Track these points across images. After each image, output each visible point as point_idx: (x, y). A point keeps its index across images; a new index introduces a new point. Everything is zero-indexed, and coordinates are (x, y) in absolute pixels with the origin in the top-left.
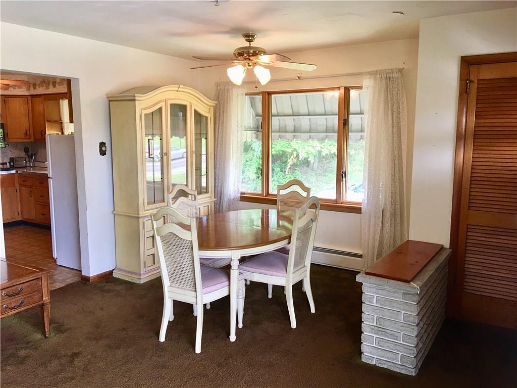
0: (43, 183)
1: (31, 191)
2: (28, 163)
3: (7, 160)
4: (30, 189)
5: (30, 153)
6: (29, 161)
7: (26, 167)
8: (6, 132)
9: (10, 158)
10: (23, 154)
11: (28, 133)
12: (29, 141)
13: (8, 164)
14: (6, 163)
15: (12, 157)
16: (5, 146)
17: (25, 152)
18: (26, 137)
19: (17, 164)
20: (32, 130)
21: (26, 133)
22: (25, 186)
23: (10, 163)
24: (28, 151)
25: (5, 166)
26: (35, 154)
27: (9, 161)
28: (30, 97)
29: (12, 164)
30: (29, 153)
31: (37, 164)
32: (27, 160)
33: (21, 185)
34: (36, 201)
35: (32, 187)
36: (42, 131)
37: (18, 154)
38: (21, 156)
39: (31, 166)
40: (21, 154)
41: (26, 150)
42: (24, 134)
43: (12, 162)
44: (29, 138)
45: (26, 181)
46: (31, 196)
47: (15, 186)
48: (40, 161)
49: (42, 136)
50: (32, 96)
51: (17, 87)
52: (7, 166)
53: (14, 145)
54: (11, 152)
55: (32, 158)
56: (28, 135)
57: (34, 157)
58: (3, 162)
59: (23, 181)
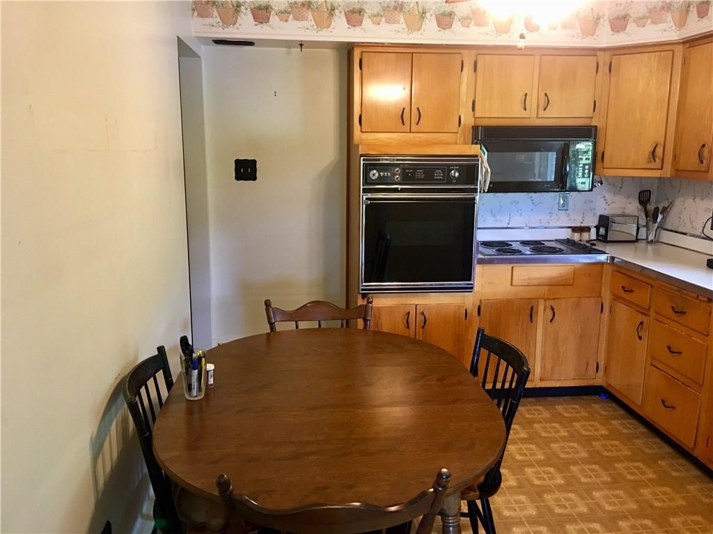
0: (683, 313)
1: (642, 323)
2: (643, 231)
3: (592, 221)
4: (641, 318)
5: (651, 207)
6: (647, 226)
7: (637, 240)
8: (600, 149)
9: (601, 217)
10: (633, 207)
11: (659, 151)
12: (657, 174)
13: (593, 231)
14: (588, 229)
15: (605, 213)
16: (593, 186)
17: (641, 202)
18: (652, 165)
19: (617, 231)
20: (670, 147)
21: (653, 153)
22: (628, 303)
23: (597, 228)
24: (649, 200)
25: (585, 236)
26: (665, 209)
27: (596, 223)
28: (681, 47)
29: (602, 231)
30: (649, 207)
31: (666, 237)
32: (643, 222)
33: (616, 298)
34: (652, 357)
35: (647, 313)
36: (703, 146)
37: (622, 208)
38: (627, 212)
39: (650, 240)
40: (629, 206)
41: (644, 198)
42: (647, 156)
43: (603, 227)
44: (659, 166)
45: (633, 291)
46: (640, 338)
47: (600, 297)
48: (676, 230)
49: (702, 162)
50: (688, 45)
51: (649, 20)
52: (589, 236)
53: (614, 185)
54: (605, 200)
55: (655, 220)
56: (657, 160)
57: (660, 217)
58: (582, 225)
59: (623, 288)
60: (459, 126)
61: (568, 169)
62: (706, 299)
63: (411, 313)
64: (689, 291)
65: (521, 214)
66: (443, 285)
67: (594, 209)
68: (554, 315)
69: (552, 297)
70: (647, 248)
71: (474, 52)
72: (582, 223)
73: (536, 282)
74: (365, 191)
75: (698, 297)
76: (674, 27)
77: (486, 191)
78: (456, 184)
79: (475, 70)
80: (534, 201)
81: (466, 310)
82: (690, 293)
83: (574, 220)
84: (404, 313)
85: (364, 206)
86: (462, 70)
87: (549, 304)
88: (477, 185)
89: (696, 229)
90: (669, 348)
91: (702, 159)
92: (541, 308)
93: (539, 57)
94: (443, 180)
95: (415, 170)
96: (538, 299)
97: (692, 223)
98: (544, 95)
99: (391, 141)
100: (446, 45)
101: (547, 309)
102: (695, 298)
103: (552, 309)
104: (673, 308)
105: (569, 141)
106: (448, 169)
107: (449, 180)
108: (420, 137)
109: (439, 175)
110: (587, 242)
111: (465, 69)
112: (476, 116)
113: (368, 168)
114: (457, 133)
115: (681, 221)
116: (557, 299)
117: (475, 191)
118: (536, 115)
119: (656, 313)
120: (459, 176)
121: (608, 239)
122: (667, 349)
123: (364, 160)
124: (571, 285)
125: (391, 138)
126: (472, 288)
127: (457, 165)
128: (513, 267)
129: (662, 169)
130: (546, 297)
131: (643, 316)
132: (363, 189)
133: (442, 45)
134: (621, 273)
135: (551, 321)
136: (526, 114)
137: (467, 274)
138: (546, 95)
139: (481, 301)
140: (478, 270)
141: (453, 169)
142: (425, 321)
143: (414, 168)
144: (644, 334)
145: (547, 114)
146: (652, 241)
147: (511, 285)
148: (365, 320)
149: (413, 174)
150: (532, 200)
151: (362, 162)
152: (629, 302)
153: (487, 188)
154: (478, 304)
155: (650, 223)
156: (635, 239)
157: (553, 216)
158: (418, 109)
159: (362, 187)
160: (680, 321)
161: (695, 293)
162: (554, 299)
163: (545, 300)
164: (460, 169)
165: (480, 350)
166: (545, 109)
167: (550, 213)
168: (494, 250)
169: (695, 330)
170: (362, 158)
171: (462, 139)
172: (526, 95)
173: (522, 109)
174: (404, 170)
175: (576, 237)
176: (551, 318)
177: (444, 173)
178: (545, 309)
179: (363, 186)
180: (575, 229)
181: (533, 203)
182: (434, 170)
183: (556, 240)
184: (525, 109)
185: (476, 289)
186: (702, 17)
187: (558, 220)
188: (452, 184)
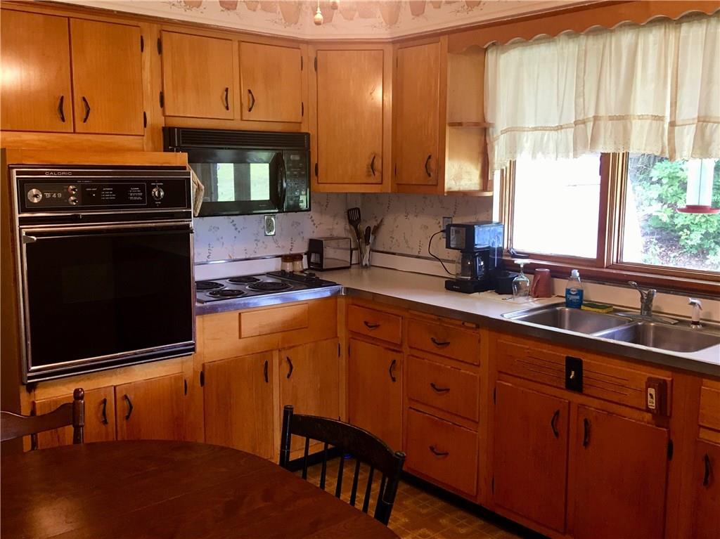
0: (446, 344)
1: (394, 362)
3: (301, 248)
4: (392, 356)
5: (363, 227)
6: (359, 248)
7: (351, 265)
8: (313, 160)
9: (311, 241)
10: (340, 227)
11: (378, 164)
12: (378, 189)
13: (304, 258)
14: (299, 257)
15: (315, 236)
17: (351, 222)
18: (372, 180)
20: (387, 157)
21: (372, 165)
22: (374, 340)
23: (308, 254)
24: (359, 219)
25: (299, 265)
26: (376, 229)
27: (306, 249)
28: (391, 47)
29: (315, 258)
30: (360, 227)
33: (354, 335)
34: (410, 399)
35: (400, 350)
36: (430, 157)
37: (329, 229)
38: (335, 234)
39: (364, 264)
40: (336, 227)
41: (353, 217)
42: (365, 169)
43: (315, 253)
44: (379, 181)
45: (378, 326)
46: (394, 380)
47: (336, 337)
48: (389, 250)
49: (429, 175)
50: (398, 45)
51: (357, 14)
52: (302, 266)
53: (319, 203)
54: (313, 221)
55: (367, 242)
56: (376, 173)
57: (372, 237)
58: (292, 252)
59: (366, 323)
60: (145, 126)
61: (285, 185)
62: (474, 326)
63: (108, 399)
64: (451, 319)
65: (223, 244)
66: (152, 351)
67: (302, 232)
68: (291, 367)
69: (286, 346)
70: (362, 273)
71: (156, 27)
72: (291, 250)
73: (267, 330)
74: (23, 221)
75: (463, 324)
76: (384, 24)
77: (197, 215)
78: (160, 206)
79: (160, 51)
80: (237, 226)
81: (185, 381)
82: (452, 321)
83: (283, 247)
84: (99, 401)
85: (24, 246)
86: (142, 50)
87: (284, 354)
88: (189, 207)
89: (412, 248)
90: (433, 385)
91: (429, 172)
92: (276, 361)
93: (237, 44)
94: (143, 201)
95: (100, 189)
96: (272, 350)
97: (407, 242)
98: (247, 92)
99: (45, 144)
100: (118, 12)
101: (283, 361)
102: (460, 326)
103: (289, 360)
104: (433, 340)
105: (282, 150)
106: (149, 185)
107: (152, 202)
108: (90, 140)
109: (135, 195)
110: (302, 272)
111: (147, 49)
112: (167, 114)
113: (24, 185)
114: (143, 136)
115: (394, 241)
116: (293, 347)
117: (188, 215)
118: (239, 118)
119: (411, 347)
120: (164, 196)
121: (324, 267)
122: (431, 387)
123: (18, 173)
124: (306, 328)
125: (43, 141)
126: (193, 350)
127: (160, 181)
128: (240, 314)
129: (381, 184)
130: (280, 347)
131: (395, 353)
132: (19, 218)
133: (112, 11)
134: (359, 306)
135: (289, 376)
136: (228, 114)
137: (186, 332)
138: (250, 91)
139: (203, 365)
140: (199, 323)
141: (155, 187)
142: (131, 407)
143: (100, 184)
144: (398, 374)
145: (254, 115)
146: (366, 265)
147: (240, 338)
148: (77, 428)
149: (99, 193)
150: (234, 225)
151: (15, 177)
152: (374, 338)
153: (198, 211)
154: (200, 371)
155: (363, 245)
156: (349, 265)
157: (260, 244)
158: (84, 99)
159: (17, 216)
160: (443, 354)
161: (460, 320)
162: (290, 348)
163: (279, 351)
164: (167, 185)
165: (290, 436)
166: (250, 110)
167: (256, 240)
168: (208, 294)
169: (462, 361)
170: (15, 171)
171: (150, 145)
172: (227, 90)
173: (225, 110)
174: (83, 187)
175: (289, 267)
176: (288, 372)
177: (142, 191)
178: (280, 364)
179: (19, 213)
180: (285, 258)
181: (236, 229)
182: (128, 187)
183: (268, 273)
184: (227, 108)
185: (198, 349)
186: (418, 15)
187: (265, 248)
188: (155, 206)
